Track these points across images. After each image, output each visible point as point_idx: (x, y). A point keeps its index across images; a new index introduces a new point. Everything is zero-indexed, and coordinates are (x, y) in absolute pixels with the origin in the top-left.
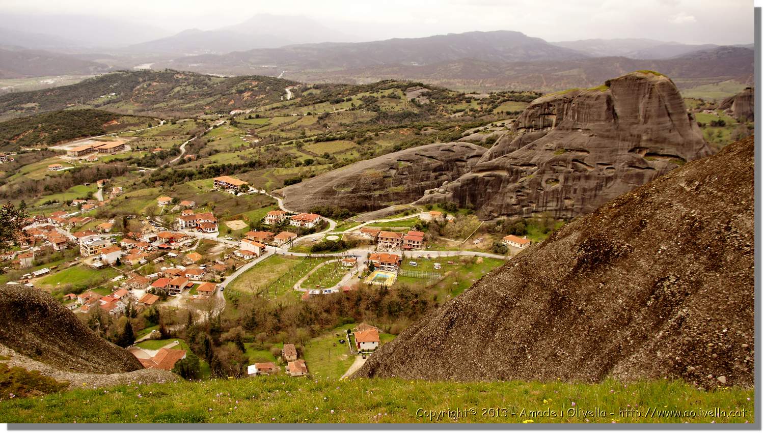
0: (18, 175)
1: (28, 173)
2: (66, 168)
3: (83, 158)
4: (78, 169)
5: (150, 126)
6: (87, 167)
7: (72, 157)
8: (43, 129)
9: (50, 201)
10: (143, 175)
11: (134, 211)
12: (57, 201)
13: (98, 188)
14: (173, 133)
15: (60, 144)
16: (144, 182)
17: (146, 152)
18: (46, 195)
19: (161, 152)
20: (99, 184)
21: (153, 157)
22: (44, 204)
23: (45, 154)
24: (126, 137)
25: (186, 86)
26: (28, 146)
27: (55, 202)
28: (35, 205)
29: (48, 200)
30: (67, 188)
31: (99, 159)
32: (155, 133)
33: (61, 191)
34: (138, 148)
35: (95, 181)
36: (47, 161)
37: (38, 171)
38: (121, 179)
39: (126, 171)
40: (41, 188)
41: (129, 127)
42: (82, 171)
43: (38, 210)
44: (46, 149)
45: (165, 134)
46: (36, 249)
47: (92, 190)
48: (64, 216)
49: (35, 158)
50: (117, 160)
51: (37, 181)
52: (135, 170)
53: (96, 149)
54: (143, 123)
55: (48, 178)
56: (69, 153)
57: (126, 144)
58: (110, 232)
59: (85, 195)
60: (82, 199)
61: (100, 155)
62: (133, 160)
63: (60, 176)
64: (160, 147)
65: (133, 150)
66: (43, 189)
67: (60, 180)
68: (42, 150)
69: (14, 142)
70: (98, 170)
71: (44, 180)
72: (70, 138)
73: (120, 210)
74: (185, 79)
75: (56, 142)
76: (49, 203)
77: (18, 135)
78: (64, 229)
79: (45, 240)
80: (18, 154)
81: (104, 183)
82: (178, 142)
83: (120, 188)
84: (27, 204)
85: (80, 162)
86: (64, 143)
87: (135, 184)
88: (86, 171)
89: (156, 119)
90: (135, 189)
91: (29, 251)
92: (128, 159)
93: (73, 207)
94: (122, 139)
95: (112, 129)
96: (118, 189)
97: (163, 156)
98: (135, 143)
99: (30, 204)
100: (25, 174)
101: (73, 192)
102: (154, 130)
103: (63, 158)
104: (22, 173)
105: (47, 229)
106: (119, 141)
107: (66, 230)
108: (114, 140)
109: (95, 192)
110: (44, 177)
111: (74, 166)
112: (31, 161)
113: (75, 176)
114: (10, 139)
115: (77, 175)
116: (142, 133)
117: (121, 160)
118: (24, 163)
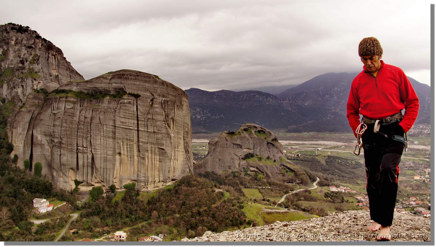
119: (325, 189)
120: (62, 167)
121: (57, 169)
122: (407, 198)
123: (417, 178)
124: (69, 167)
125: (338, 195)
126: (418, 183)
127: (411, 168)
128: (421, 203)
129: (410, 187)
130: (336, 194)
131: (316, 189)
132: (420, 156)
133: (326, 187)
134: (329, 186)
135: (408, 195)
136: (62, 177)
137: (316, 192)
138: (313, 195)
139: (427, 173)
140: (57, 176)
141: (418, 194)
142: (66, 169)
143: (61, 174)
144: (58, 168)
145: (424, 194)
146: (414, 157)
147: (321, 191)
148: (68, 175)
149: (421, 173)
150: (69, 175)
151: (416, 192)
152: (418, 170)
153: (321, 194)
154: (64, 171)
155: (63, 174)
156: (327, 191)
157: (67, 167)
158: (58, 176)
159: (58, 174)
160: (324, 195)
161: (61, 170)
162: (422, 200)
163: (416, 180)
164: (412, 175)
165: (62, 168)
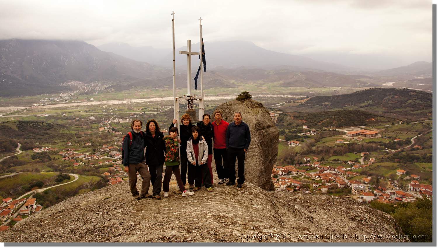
0: (321, 142)
1: (326, 142)
2: (345, 143)
3: (354, 138)
4: (352, 144)
5: (393, 124)
6: (356, 144)
7: (349, 136)
8: (335, 119)
9: (336, 159)
10: (388, 153)
11: (383, 175)
12: (339, 160)
13: (361, 157)
14: (407, 130)
15: (342, 128)
16: (388, 158)
17: (391, 139)
18: (334, 155)
19: (399, 141)
20: (362, 155)
21: (394, 143)
22: (333, 160)
23: (335, 132)
24: (378, 129)
25: (416, 99)
26: (326, 127)
27: (338, 160)
28: (329, 160)
29: (335, 159)
30: (345, 153)
31: (363, 140)
32: (396, 128)
33: (341, 155)
34: (385, 137)
35: (360, 152)
36: (335, 137)
37: (331, 142)
38: (374, 153)
39: (378, 149)
40: (332, 151)
41: (380, 123)
42: (353, 146)
43: (330, 163)
44: (336, 130)
45: (402, 130)
46: (329, 184)
47: (358, 157)
48: (343, 169)
49: (330, 134)
50: (373, 142)
51: (331, 147)
52: (383, 149)
53: (362, 134)
54: (389, 122)
55: (336, 147)
56: (347, 134)
57: (379, 133)
58: (368, 184)
59: (354, 159)
60: (353, 161)
61: (364, 138)
62: (382, 143)
63: (342, 146)
64: (399, 138)
65: (382, 137)
66: (332, 152)
67: (342, 149)
68: (333, 130)
69: (320, 124)
70: (363, 146)
71: (334, 147)
72: (348, 125)
73: (374, 172)
74: (416, 95)
75: (341, 127)
76: (335, 160)
77: (322, 121)
78: (343, 176)
79: (334, 181)
80: (322, 131)
81: (365, 154)
82: (410, 136)
83: (374, 159)
84: (325, 158)
85: (353, 140)
86: (345, 128)
87: (383, 158)
88: (356, 146)
89: (397, 120)
90: (382, 161)
91: (326, 184)
92: (380, 143)
93: (347, 165)
94: (376, 130)
95: (371, 123)
96: (373, 159)
97: (400, 144)
98: (384, 133)
99: (326, 159)
100: (324, 142)
101: (347, 156)
102: (395, 126)
103: (344, 136)
104: (323, 142)
105: (335, 175)
106: (375, 131)
107: (345, 178)
108: (372, 129)
109: (360, 158)
110: (334, 146)
111: (349, 142)
112: (327, 136)
113: (350, 147)
114: (318, 122)
115: (351, 147)
116: (388, 127)
117: (375, 143)
118: (324, 136)
119: (30, 153)
122: (100, 147)
123: (102, 129)
125: (44, 155)
126: (104, 134)
127: (95, 122)
128: (111, 148)
129: (100, 138)
130: (42, 154)
131: (21, 154)
132: (98, 111)
133: (30, 151)
134: (32, 148)
135: (100, 144)
137: (22, 156)
138: (21, 159)
139: (108, 124)
141: (107, 142)
145: (112, 141)
146: (94, 112)
147: (27, 155)
149: (103, 125)
151: (105, 140)
152: (100, 123)
153: (28, 157)
156: (32, 154)
160: (31, 157)
162: (112, 146)
163: (102, 131)
164: (98, 128)
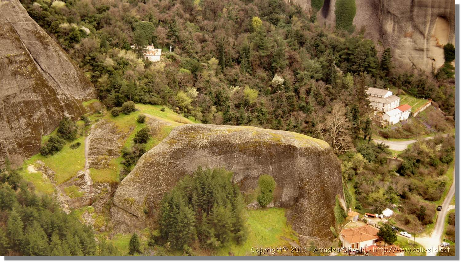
120: (416, 9)
121: (399, 16)
124: (436, 11)
136: (411, 37)
140: (396, 33)
142: (425, 16)
143: (410, 29)
144: (402, 13)
148: (429, 32)
150: (433, 32)
154: (418, 21)
155: (416, 27)
157: (430, 11)
158: (400, 32)
159: (401, 28)
161: (411, 19)
165: (415, 13)
